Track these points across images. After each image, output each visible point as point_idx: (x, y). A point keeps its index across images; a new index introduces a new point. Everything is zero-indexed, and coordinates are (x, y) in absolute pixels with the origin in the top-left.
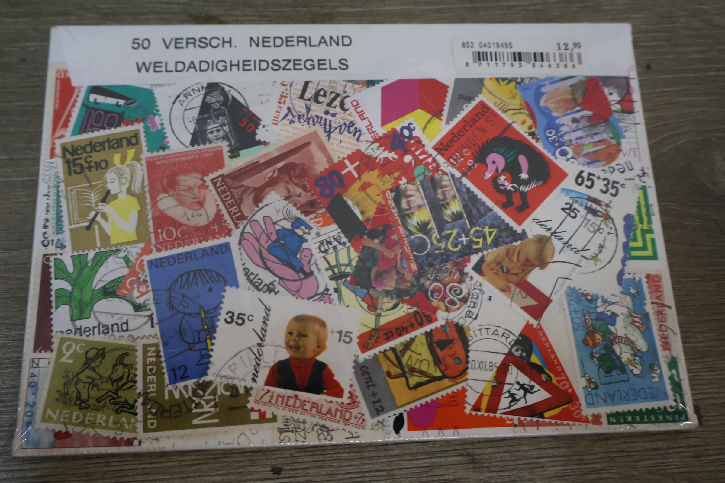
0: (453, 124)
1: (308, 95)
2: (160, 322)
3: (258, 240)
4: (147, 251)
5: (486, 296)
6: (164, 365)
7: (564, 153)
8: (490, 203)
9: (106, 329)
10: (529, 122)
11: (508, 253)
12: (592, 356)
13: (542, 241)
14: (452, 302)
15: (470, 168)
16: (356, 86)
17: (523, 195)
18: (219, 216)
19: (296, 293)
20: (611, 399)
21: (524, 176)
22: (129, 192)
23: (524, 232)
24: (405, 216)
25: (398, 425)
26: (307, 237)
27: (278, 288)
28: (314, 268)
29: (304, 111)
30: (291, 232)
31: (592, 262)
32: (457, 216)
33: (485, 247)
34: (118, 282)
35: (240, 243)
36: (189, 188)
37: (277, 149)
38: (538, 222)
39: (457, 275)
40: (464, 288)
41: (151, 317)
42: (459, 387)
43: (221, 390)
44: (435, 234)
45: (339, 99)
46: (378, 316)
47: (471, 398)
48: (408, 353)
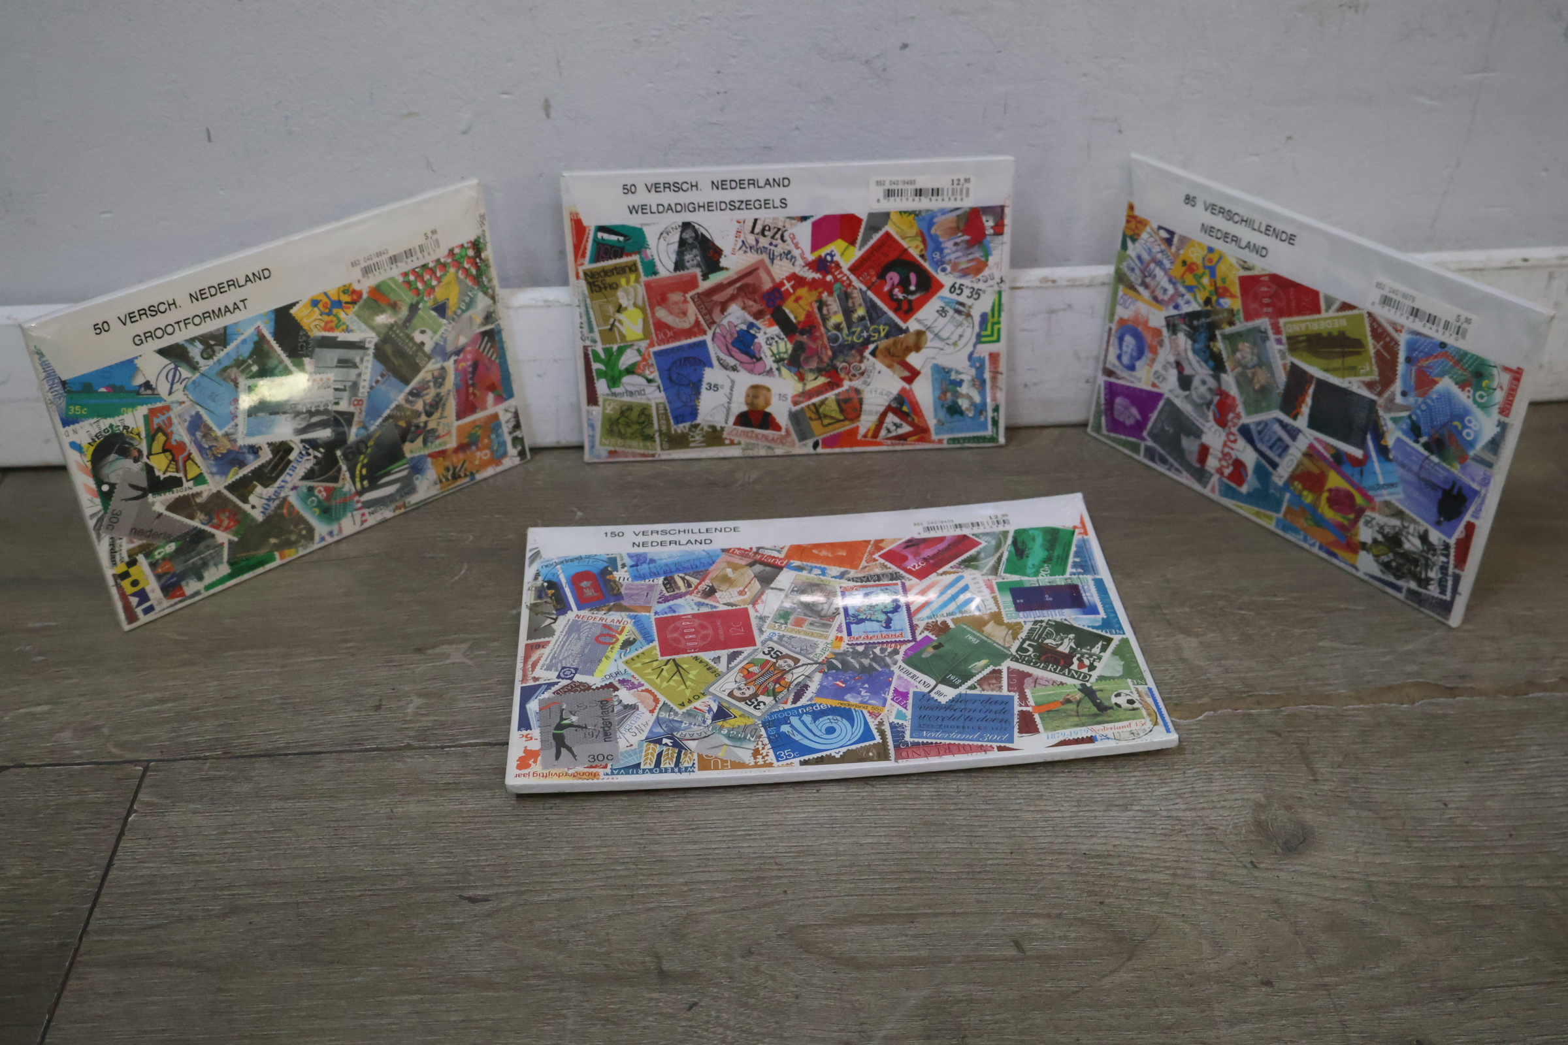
0: (864, 250)
1: (757, 230)
2: (664, 390)
3: (725, 337)
4: (652, 345)
5: (877, 371)
6: (670, 414)
7: (944, 270)
8: (885, 308)
9: (631, 394)
10: (922, 246)
11: (895, 344)
12: (943, 406)
13: (920, 334)
14: (854, 375)
15: (873, 284)
16: (794, 222)
17: (910, 302)
18: (697, 323)
19: (751, 371)
20: (952, 430)
21: (912, 288)
22: (635, 305)
23: (908, 328)
24: (825, 319)
25: (816, 445)
26: (757, 335)
27: (739, 368)
28: (762, 355)
29: (754, 243)
30: (747, 331)
31: (952, 347)
32: (862, 319)
33: (880, 339)
34: (635, 365)
35: (713, 340)
36: (676, 303)
37: (736, 273)
38: (919, 321)
39: (858, 358)
40: (863, 366)
41: (659, 387)
42: (855, 425)
43: (706, 428)
44: (845, 331)
45: (780, 233)
46: (805, 385)
47: (862, 431)
48: (824, 406)
